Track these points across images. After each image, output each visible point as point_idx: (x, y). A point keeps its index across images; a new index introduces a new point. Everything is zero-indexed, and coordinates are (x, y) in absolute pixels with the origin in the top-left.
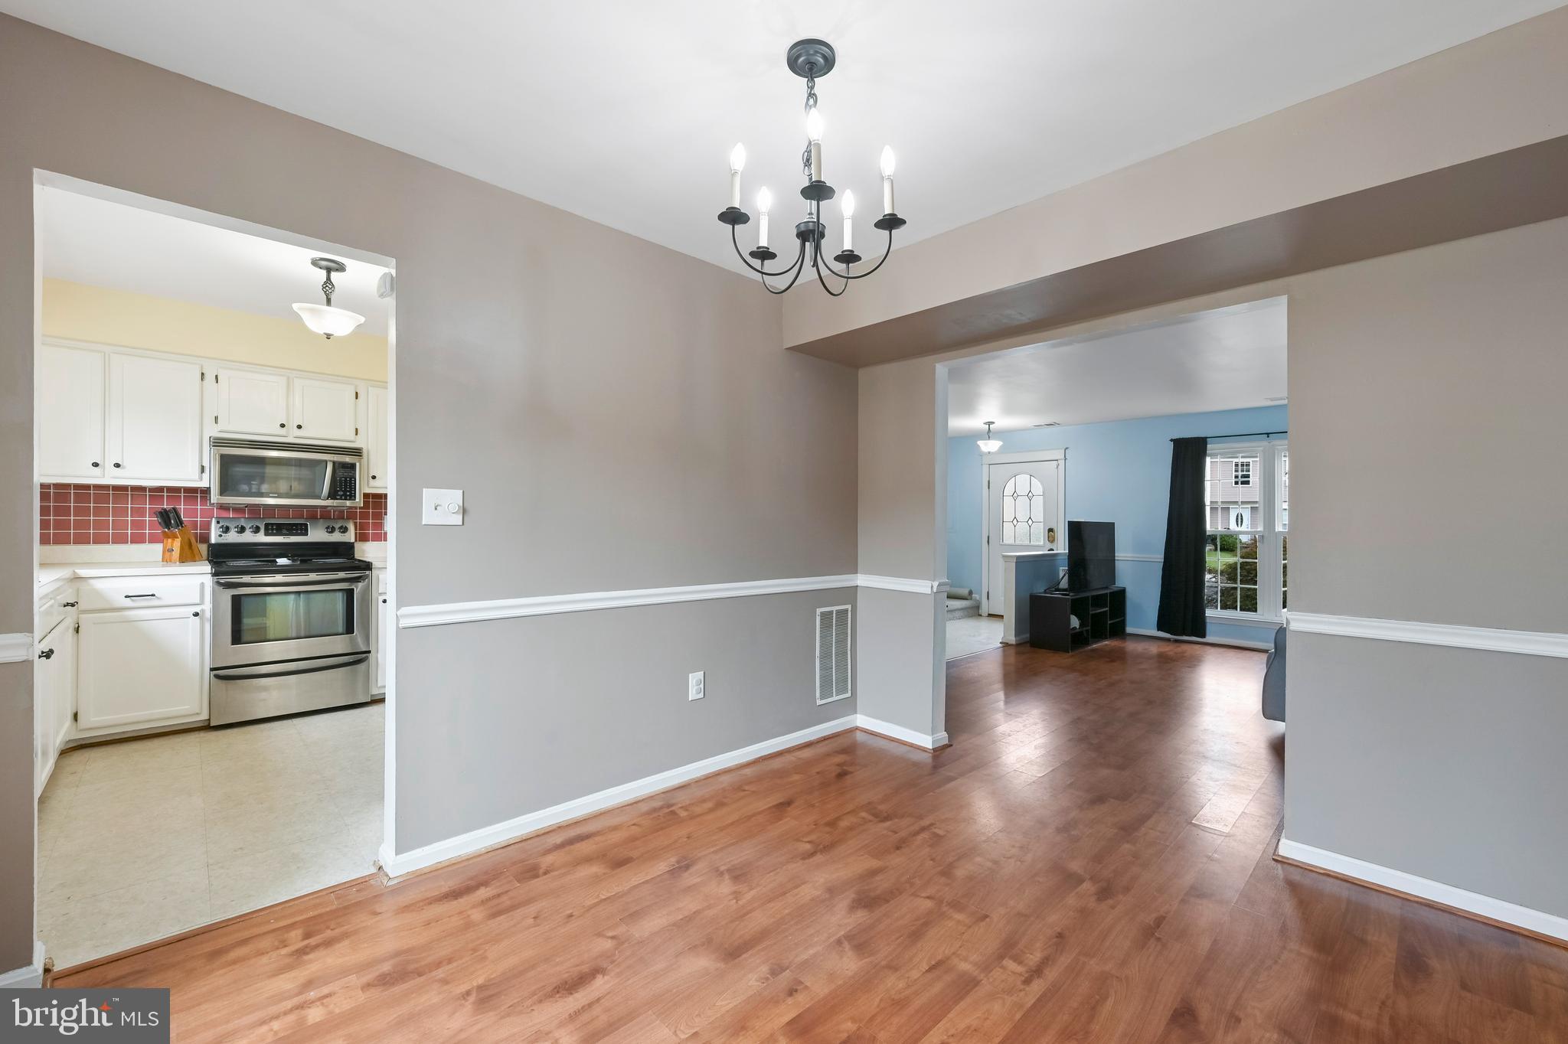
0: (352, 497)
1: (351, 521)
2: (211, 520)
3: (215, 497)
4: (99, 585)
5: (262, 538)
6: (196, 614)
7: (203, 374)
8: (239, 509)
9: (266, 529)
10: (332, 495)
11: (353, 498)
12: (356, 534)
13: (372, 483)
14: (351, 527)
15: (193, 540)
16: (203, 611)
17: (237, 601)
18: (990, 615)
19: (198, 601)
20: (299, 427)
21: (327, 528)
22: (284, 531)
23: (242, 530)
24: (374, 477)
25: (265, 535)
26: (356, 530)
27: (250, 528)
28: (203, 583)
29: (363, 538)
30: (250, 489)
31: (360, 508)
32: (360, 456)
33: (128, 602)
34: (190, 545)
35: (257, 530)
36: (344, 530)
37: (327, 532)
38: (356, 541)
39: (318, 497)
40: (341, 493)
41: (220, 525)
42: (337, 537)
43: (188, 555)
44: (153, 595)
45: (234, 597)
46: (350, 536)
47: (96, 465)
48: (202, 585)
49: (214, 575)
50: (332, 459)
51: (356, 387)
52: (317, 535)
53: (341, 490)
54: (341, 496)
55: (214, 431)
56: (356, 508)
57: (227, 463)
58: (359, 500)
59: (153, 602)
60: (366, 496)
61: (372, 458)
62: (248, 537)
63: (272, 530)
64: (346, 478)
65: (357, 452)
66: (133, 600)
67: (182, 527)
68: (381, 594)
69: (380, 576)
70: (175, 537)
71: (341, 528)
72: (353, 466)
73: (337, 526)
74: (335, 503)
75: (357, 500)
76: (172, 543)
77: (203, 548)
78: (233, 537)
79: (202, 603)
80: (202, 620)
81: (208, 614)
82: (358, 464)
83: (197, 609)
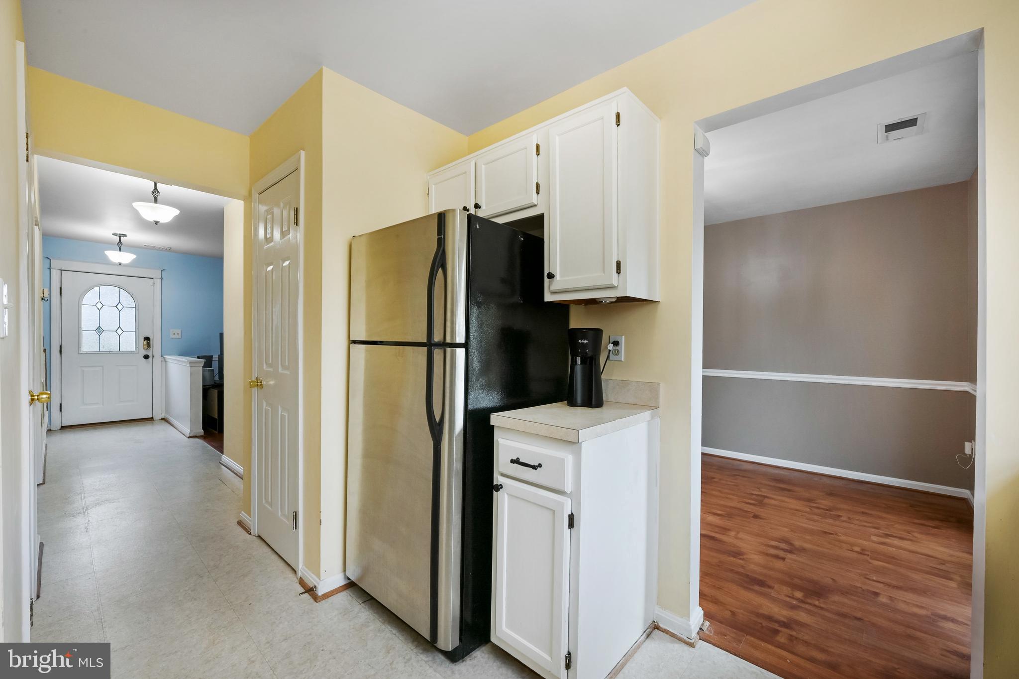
18: (64, 428)
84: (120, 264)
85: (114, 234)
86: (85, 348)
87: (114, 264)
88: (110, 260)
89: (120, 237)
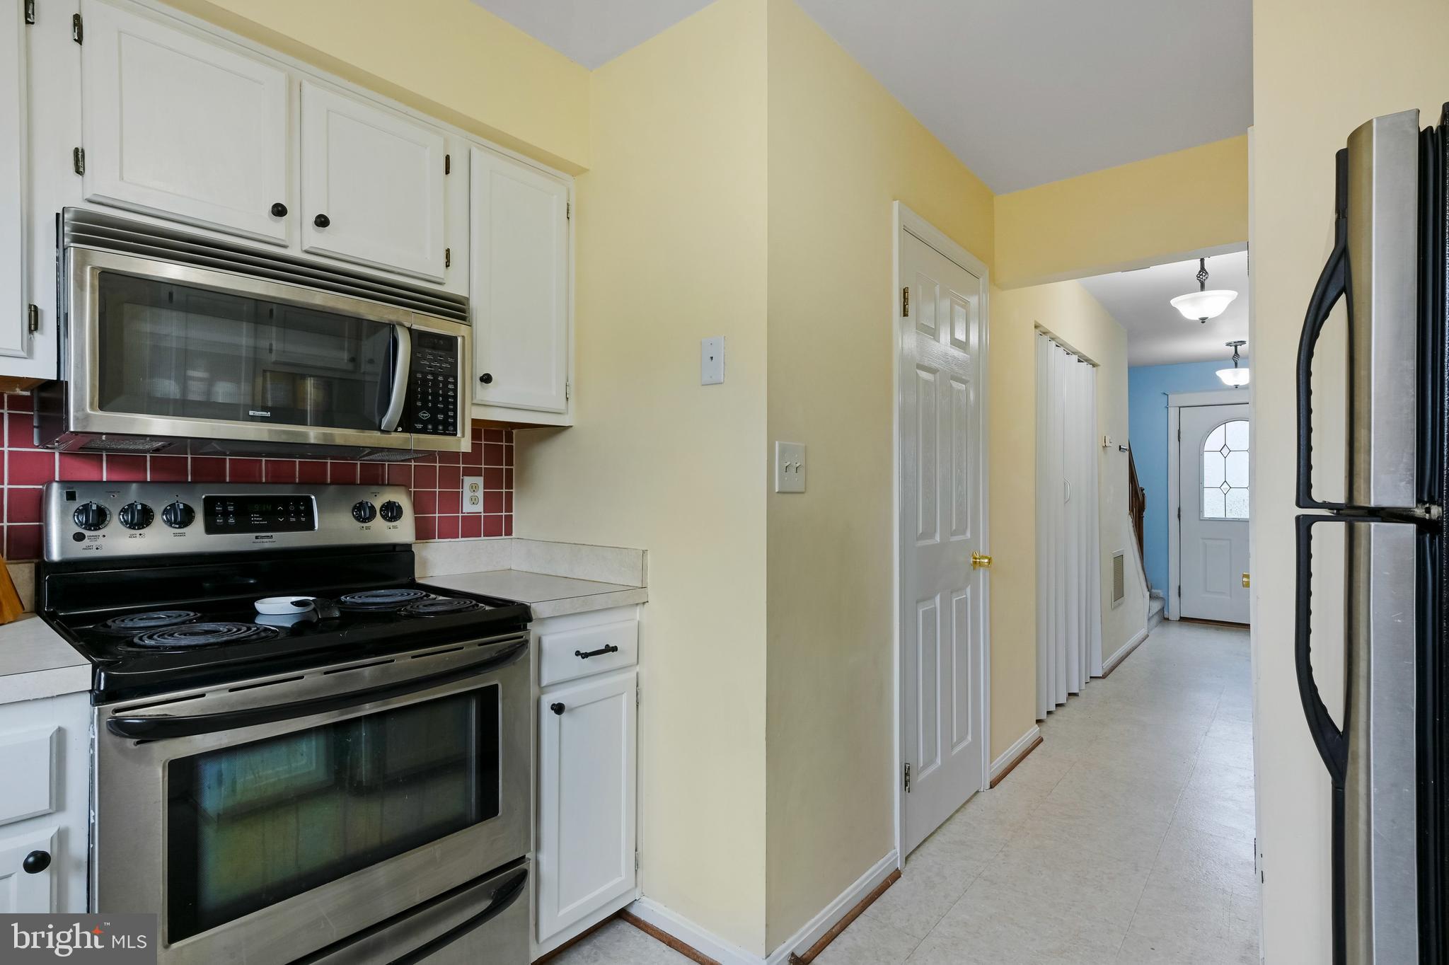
0: (449, 427)
2: (55, 491)
3: (79, 415)
5: (197, 539)
6: (37, 862)
9: (210, 514)
10: (408, 422)
11: (451, 428)
13: (485, 391)
14: (407, 506)
16: (60, 844)
17: (184, 784)
20: (322, 219)
21: (359, 509)
22: (256, 519)
23: (142, 518)
24: (486, 379)
25: (211, 532)
26: (414, 511)
27: (164, 513)
28: (60, 731)
29: (424, 532)
32: (465, 319)
35: (182, 518)
36: (395, 512)
37: (355, 518)
38: (418, 538)
39: (376, 427)
40: (425, 415)
41: (72, 506)
42: (377, 532)
49: (100, 697)
50: (407, 320)
51: (446, 142)
52: (326, 527)
53: (425, 407)
54: (425, 423)
55: (71, 196)
58: (464, 436)
60: (480, 428)
61: (485, 326)
62: (162, 539)
63: (226, 514)
64: (435, 375)
65: (456, 308)
68: (545, 688)
69: (546, 642)
71: (390, 507)
72: (451, 347)
73: (381, 503)
74: (411, 440)
75: (460, 436)
77: (24, 576)
78: (116, 541)
79: (58, 808)
81: (80, 851)
82: (460, 341)
83: (41, 836)
84: (1236, 387)
85: (1229, 344)
86: (1208, 514)
87: (1229, 389)
88: (1223, 385)
89: (1236, 347)
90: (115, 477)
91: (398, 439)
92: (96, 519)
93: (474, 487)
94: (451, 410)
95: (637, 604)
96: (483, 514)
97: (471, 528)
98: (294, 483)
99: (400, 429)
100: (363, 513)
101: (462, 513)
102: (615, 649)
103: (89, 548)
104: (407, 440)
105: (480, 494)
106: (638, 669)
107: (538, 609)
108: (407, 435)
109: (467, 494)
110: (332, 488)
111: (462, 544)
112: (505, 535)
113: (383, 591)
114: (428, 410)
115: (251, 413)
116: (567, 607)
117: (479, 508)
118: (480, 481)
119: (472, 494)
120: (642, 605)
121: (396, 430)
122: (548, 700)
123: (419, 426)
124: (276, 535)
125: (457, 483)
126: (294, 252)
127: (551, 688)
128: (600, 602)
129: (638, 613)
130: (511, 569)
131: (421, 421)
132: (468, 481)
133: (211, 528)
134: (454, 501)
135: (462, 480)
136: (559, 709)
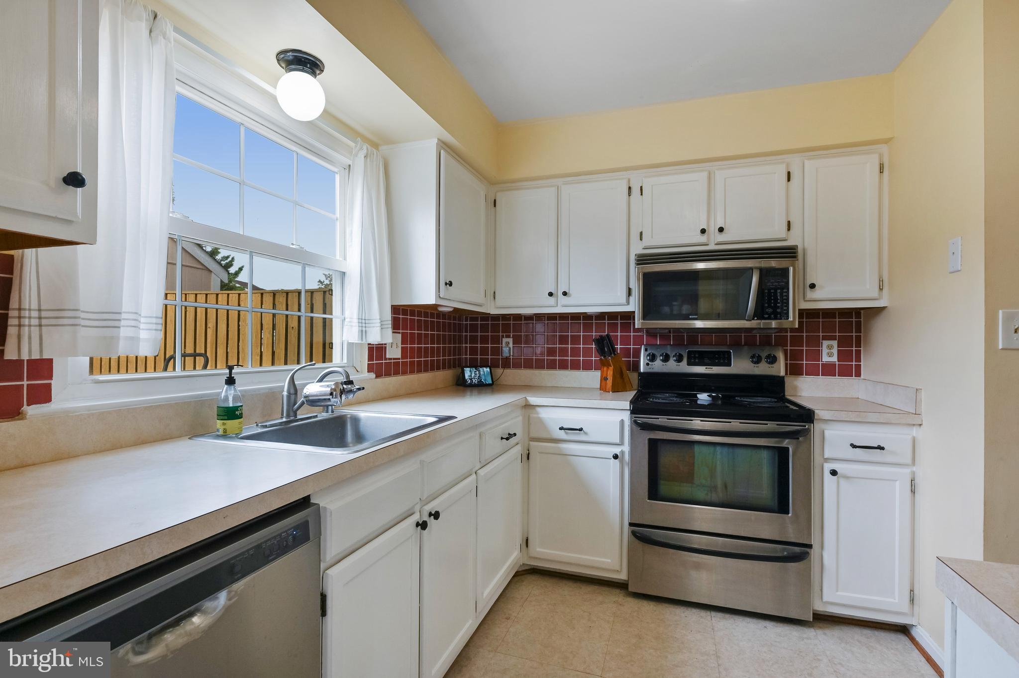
0: (784, 315)
1: (780, 348)
2: (641, 348)
3: (638, 323)
4: (544, 414)
5: (684, 367)
6: (616, 457)
7: (630, 188)
8: (665, 334)
9: (689, 358)
10: (759, 314)
11: (786, 316)
12: (786, 364)
13: (810, 294)
14: (781, 357)
15: (624, 369)
16: (623, 452)
17: (653, 445)
19: (618, 441)
20: (721, 230)
21: (753, 357)
22: (706, 361)
23: (666, 359)
24: (813, 286)
25: (688, 365)
26: (786, 359)
27: (674, 356)
28: (622, 420)
29: (795, 370)
30: (672, 310)
31: (793, 330)
32: (795, 257)
33: (562, 435)
34: (622, 374)
35: (679, 359)
36: (772, 360)
37: (752, 362)
38: (786, 374)
39: (742, 317)
40: (770, 310)
41: (648, 353)
42: (762, 369)
43: (618, 386)
44: (581, 430)
45: (650, 440)
46: (780, 368)
47: (551, 294)
48: (622, 422)
49: (633, 412)
50: (757, 265)
51: (788, 165)
52: (740, 366)
53: (769, 306)
54: (770, 314)
55: (638, 249)
56: (785, 330)
57: (650, 282)
58: (793, 319)
59: (582, 437)
60: (803, 313)
61: (810, 260)
62: (672, 366)
63: (695, 359)
64: (776, 289)
65: (790, 253)
66: (566, 433)
67: (615, 354)
68: (827, 460)
69: (827, 433)
70: (608, 365)
71: (768, 357)
72: (785, 272)
73: (764, 355)
74: (762, 323)
75: (791, 319)
76: (607, 371)
77: (634, 377)
78: (658, 366)
79: (621, 443)
80: (622, 463)
81: (627, 457)
82: (791, 269)
83: (617, 450)
90: (662, 343)
91: (754, 324)
92: (653, 358)
93: (830, 347)
94: (785, 306)
95: (914, 425)
96: (837, 363)
97: (829, 370)
98: (727, 345)
99: (756, 318)
100: (757, 360)
101: (822, 361)
102: (883, 448)
103: (650, 368)
104: (760, 323)
105: (835, 351)
106: (914, 469)
107: (820, 413)
108: (759, 321)
109: (825, 351)
110: (746, 347)
111: (821, 380)
112: (855, 377)
113: (760, 399)
114: (771, 307)
115: (690, 317)
116: (843, 416)
117: (834, 359)
118: (835, 343)
119: (829, 351)
120: (918, 427)
121: (753, 319)
122: (828, 467)
123: (766, 316)
124: (714, 368)
125: (819, 345)
126: (712, 247)
127: (831, 461)
128: (872, 417)
129: (915, 431)
130: (858, 398)
131: (767, 313)
132: (825, 343)
133: (689, 364)
134: (817, 355)
135: (822, 343)
136: (834, 473)
